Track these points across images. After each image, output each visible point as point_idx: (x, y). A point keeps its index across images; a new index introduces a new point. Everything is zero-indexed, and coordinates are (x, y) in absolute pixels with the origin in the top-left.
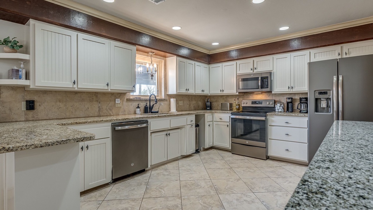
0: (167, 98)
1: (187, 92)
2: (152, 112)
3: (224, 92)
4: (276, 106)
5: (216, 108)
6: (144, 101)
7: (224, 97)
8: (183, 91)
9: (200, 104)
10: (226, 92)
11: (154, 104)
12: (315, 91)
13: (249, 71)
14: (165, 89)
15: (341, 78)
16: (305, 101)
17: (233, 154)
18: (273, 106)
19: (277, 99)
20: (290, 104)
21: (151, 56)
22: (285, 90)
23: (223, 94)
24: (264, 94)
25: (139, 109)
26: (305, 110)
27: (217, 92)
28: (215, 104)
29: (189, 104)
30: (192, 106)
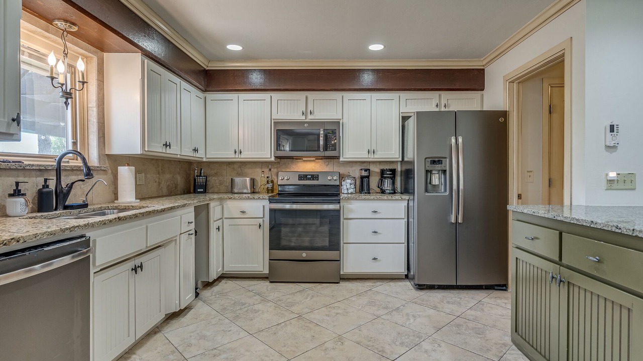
0: (107, 164)
1: (166, 150)
2: (66, 208)
3: (243, 156)
4: (343, 183)
5: (216, 190)
6: (34, 173)
7: (236, 166)
8: (158, 149)
9: (180, 180)
10: (248, 155)
11: (73, 183)
12: (426, 158)
13: (297, 116)
14: (102, 139)
15: (460, 140)
16: (390, 174)
17: (271, 282)
18: (338, 184)
19: (343, 170)
20: (365, 180)
21: (64, 33)
22: (362, 155)
23: (239, 159)
24: (319, 162)
25: (21, 200)
26: (389, 190)
27: (227, 155)
28: (213, 181)
29: (157, 180)
30: (164, 185)
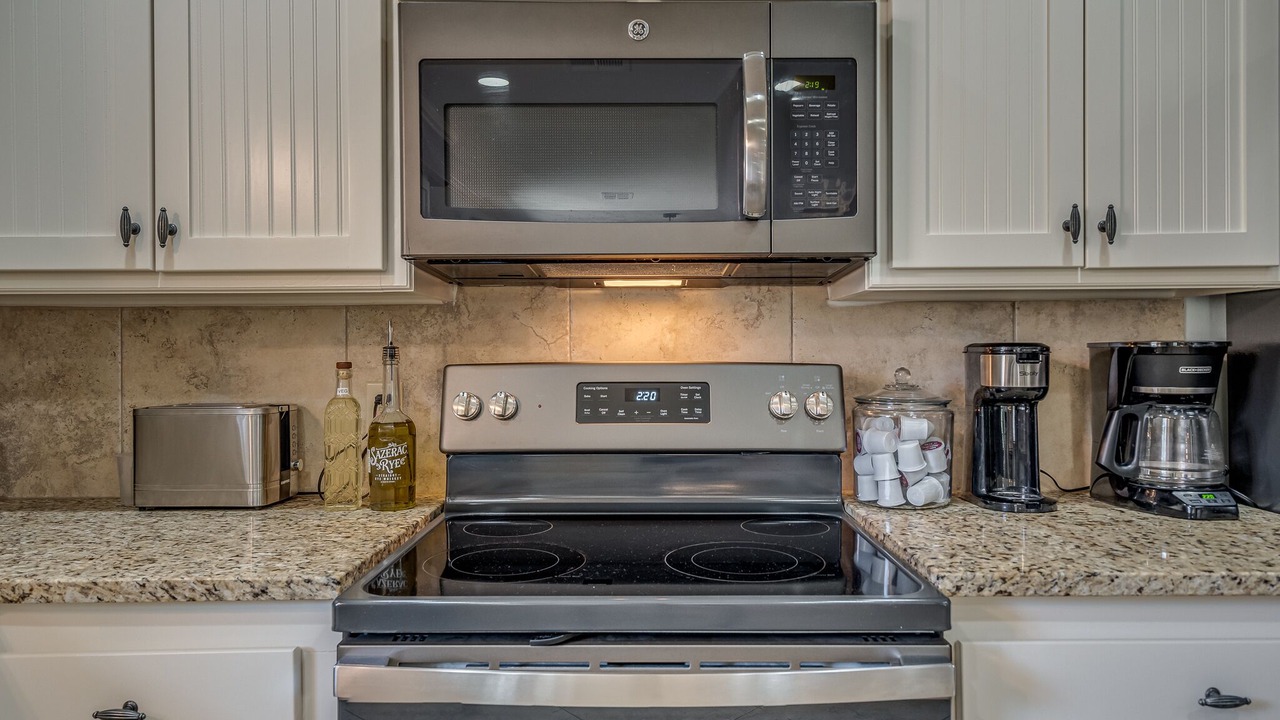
3: (185, 256)
18: (831, 437)
19: (858, 355)
23: (160, 285)
